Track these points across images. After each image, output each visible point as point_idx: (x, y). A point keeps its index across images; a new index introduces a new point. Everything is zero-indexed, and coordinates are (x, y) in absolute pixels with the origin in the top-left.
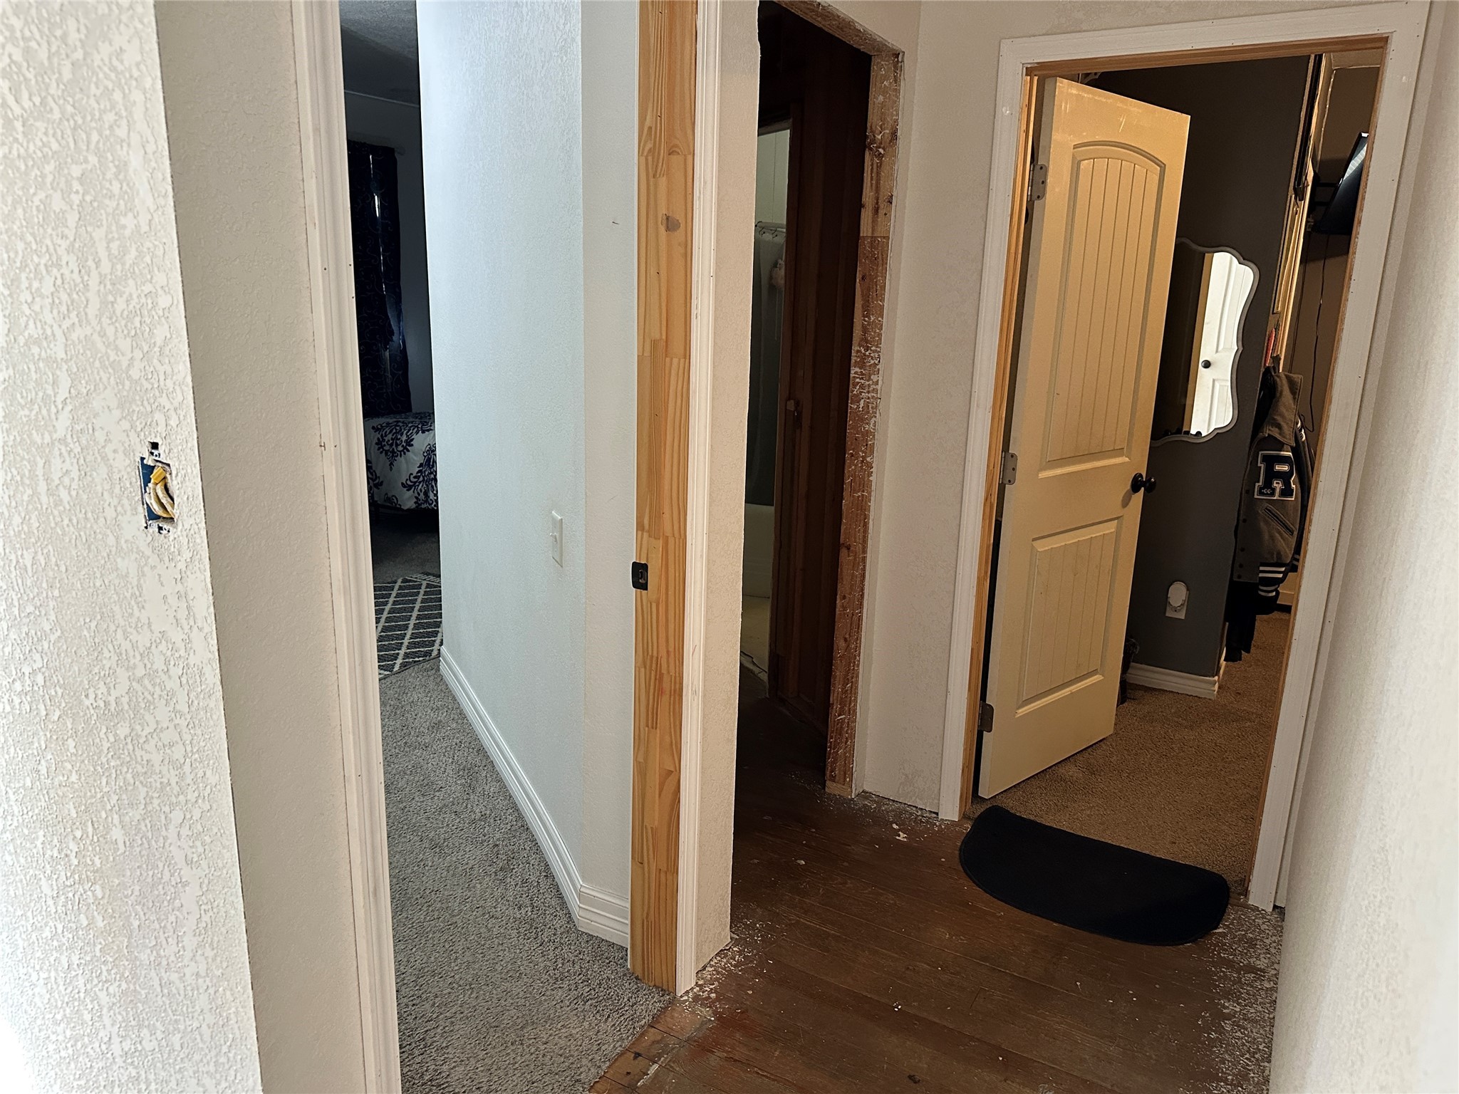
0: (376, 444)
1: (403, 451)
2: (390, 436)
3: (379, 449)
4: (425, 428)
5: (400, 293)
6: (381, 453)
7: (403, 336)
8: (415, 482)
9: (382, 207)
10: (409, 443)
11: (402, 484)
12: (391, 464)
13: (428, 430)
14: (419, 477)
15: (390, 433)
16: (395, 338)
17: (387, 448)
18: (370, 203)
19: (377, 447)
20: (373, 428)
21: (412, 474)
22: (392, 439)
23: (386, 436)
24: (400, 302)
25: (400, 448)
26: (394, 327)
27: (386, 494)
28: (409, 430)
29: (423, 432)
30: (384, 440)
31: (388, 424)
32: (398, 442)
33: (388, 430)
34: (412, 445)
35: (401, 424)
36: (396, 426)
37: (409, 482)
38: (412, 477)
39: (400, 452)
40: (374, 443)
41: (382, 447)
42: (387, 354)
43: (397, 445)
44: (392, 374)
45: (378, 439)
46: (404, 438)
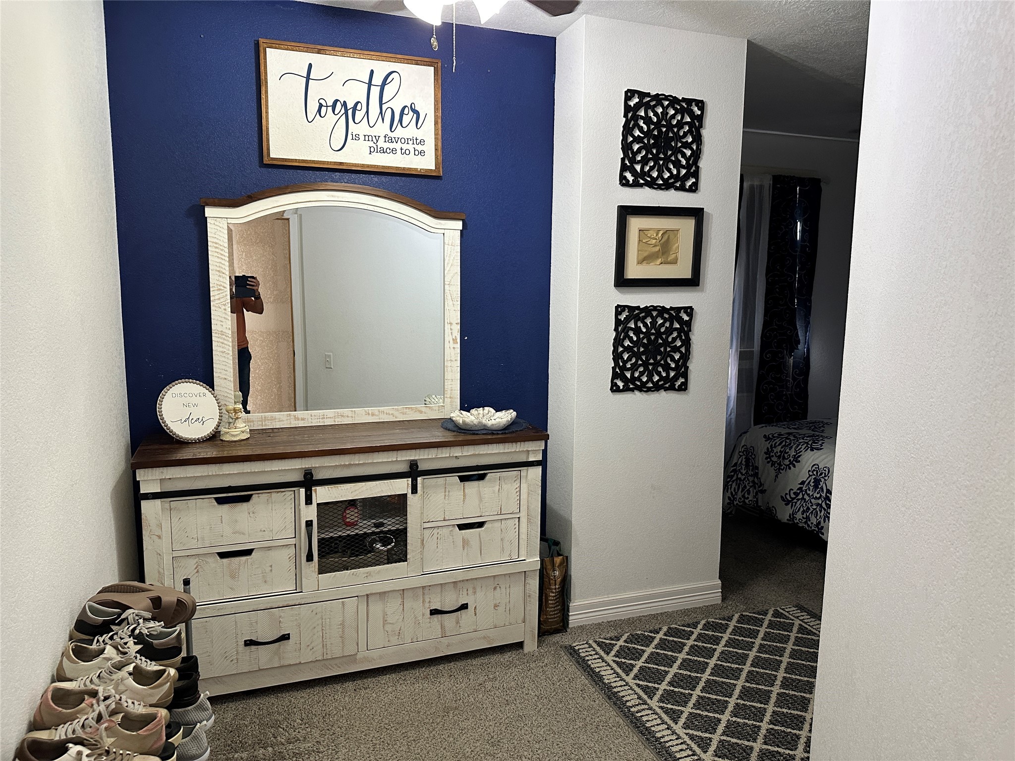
0: (765, 453)
1: (788, 465)
2: (779, 448)
3: (766, 458)
4: (815, 445)
5: (810, 307)
6: (768, 462)
7: (808, 345)
8: (793, 499)
9: (803, 231)
10: (797, 459)
11: (782, 497)
12: (777, 476)
13: (818, 449)
14: (798, 494)
15: (779, 445)
16: (800, 347)
17: (774, 459)
18: (793, 228)
19: (765, 456)
20: (765, 436)
21: (793, 490)
22: (780, 451)
23: (775, 447)
24: (810, 314)
25: (787, 462)
26: (801, 338)
27: (768, 503)
28: (798, 445)
29: (812, 450)
30: (772, 451)
31: (780, 435)
32: (786, 455)
33: (778, 441)
34: (799, 462)
35: (792, 438)
36: (787, 438)
37: (788, 497)
38: (792, 492)
39: (786, 465)
40: (763, 451)
41: (770, 457)
42: (791, 360)
43: (784, 458)
44: (794, 379)
45: (768, 448)
46: (793, 453)
